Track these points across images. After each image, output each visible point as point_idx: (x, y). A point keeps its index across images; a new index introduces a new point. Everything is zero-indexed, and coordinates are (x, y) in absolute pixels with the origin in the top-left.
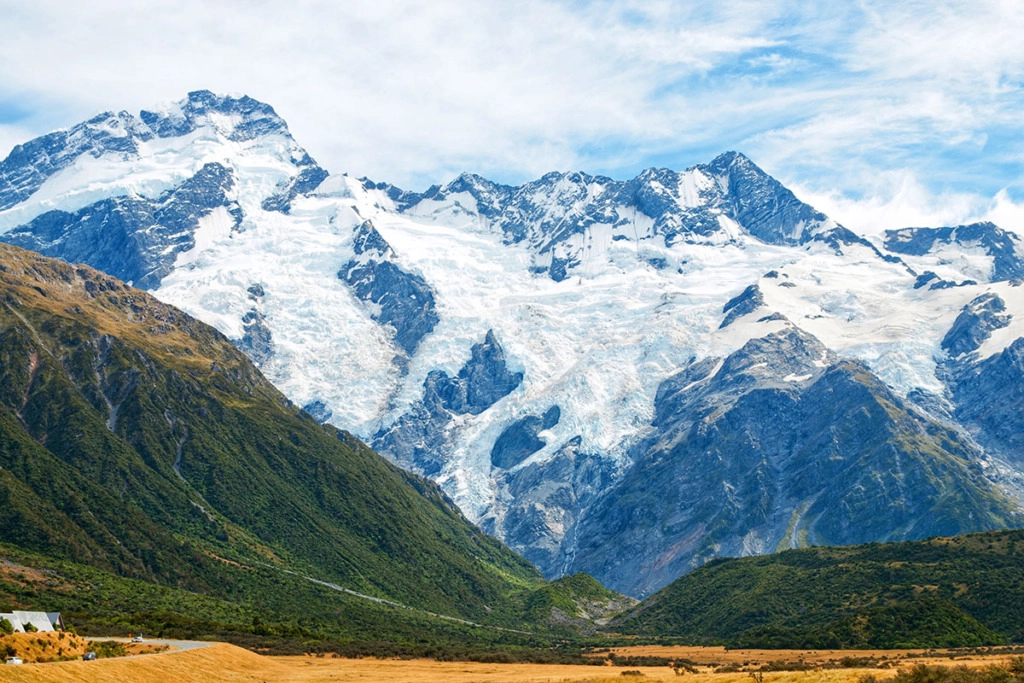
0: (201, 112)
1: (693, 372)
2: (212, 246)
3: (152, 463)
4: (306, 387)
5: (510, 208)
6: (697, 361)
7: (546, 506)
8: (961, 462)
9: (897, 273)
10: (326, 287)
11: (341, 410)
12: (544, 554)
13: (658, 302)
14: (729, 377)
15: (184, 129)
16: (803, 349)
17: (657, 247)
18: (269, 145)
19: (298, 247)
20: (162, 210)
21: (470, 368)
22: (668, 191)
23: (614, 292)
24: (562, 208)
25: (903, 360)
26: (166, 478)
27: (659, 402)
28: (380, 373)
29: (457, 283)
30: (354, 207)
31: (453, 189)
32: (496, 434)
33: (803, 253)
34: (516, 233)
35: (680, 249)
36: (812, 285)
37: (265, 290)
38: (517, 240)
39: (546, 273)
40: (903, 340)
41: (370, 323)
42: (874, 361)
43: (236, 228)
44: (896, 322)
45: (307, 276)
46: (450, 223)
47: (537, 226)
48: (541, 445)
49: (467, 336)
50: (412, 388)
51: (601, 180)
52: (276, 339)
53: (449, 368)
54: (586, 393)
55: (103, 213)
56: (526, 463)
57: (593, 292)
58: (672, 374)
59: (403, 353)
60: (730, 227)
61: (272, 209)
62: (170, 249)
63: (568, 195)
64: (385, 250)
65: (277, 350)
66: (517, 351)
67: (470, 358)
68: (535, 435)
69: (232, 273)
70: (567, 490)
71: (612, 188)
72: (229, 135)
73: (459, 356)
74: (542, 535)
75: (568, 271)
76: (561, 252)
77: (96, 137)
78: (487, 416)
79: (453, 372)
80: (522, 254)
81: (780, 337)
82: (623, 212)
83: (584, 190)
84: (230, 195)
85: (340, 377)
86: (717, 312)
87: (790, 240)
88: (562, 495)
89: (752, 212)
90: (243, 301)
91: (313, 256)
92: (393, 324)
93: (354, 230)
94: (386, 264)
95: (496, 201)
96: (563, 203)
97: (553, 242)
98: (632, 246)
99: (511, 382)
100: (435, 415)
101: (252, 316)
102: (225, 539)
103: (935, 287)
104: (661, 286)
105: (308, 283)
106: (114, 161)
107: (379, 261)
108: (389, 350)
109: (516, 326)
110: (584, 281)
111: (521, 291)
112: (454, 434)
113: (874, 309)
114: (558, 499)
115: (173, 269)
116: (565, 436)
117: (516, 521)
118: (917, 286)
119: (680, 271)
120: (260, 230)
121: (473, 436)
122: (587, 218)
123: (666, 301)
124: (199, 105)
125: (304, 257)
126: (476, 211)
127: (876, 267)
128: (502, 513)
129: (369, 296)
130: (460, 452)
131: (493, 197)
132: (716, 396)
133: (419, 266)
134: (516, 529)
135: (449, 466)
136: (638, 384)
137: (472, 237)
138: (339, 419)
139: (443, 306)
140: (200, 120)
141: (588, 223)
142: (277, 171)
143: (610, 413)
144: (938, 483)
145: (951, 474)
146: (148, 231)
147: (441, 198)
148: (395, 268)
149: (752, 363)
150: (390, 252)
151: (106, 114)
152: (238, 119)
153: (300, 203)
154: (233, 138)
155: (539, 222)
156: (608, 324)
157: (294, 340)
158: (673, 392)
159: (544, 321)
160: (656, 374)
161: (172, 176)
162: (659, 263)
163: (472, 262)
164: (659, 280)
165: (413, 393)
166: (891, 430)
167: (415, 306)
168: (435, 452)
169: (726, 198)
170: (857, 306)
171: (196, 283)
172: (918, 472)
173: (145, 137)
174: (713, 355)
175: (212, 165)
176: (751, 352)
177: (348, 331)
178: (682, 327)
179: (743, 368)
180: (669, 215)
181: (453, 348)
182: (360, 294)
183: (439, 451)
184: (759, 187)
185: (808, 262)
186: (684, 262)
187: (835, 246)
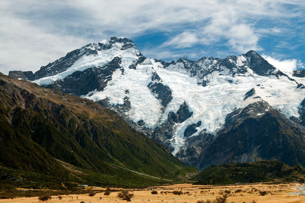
0: (114, 43)
1: (235, 112)
2: (116, 79)
3: (100, 147)
4: (139, 116)
5: (193, 67)
6: (237, 109)
7: (196, 147)
8: (298, 136)
9: (293, 84)
10: (144, 90)
11: (147, 122)
12: (195, 158)
13: (229, 93)
14: (243, 114)
15: (109, 47)
16: (263, 106)
17: (230, 77)
18: (131, 51)
19: (138, 79)
20: (104, 70)
21: (180, 111)
22: (234, 62)
23: (218, 90)
24: (206, 67)
25: (289, 109)
26: (102, 149)
27: (226, 120)
28: (157, 112)
29: (178, 88)
30: (152, 67)
31: (178, 62)
32: (185, 128)
33: (268, 78)
34: (194, 73)
35: (237, 78)
36: (269, 88)
37: (129, 91)
38: (194, 75)
39: (201, 84)
40: (290, 103)
41: (156, 99)
42: (282, 109)
43: (122, 74)
44: (290, 98)
45: (140, 87)
46: (177, 71)
47: (199, 72)
48: (196, 131)
49: (179, 103)
50: (165, 116)
51: (216, 59)
52: (132, 104)
53: (174, 111)
54: (208, 117)
55: (89, 71)
56: (192, 136)
57: (212, 90)
58: (230, 112)
59: (163, 107)
60: (250, 71)
61: (131, 68)
62: (106, 80)
63: (208, 63)
64: (159, 80)
65: (132, 107)
66: (192, 106)
67: (180, 108)
68: (195, 128)
69: (121, 87)
70: (202, 142)
71: (219, 61)
72: (120, 48)
73: (177, 108)
74: (195, 154)
75: (207, 84)
76: (205, 79)
77: (88, 50)
78: (184, 123)
79: (175, 112)
80: (195, 80)
81: (257, 103)
82: (222, 68)
83: (212, 62)
84: (121, 65)
85: (147, 114)
86: (244, 96)
87: (266, 74)
88: (200, 144)
89: (256, 67)
90: (123, 94)
91: (141, 81)
92: (161, 99)
93: (152, 74)
94: (160, 83)
95: (189, 65)
96: (206, 65)
97: (203, 76)
98: (224, 77)
99: (190, 115)
100: (170, 123)
101: (125, 98)
102: (114, 162)
103: (302, 88)
104: (230, 88)
105: (140, 89)
106: (92, 57)
107: (158, 83)
108: (160, 106)
109: (192, 100)
110: (211, 87)
111: (194, 90)
112: (175, 128)
113: (285, 94)
114: (199, 145)
115: (107, 85)
116: (202, 129)
117: (189, 150)
118: (297, 88)
119: (236, 84)
120: (128, 74)
121: (180, 129)
122: (212, 69)
123: (231, 92)
124: (113, 41)
125: (139, 81)
126: (184, 68)
127: (288, 82)
128: (186, 148)
129: (155, 92)
130: (176, 133)
131: (188, 64)
132: (239, 119)
133: (168, 84)
134: (189, 152)
135: (174, 136)
136: (221, 115)
137: (182, 75)
138: (147, 124)
139: (174, 94)
140: (113, 45)
141: (212, 71)
142: (133, 58)
143: (214, 123)
144: (290, 142)
145: (294, 140)
146: (100, 76)
147: (175, 64)
148: (162, 84)
149: (249, 110)
150: (161, 80)
151: (90, 44)
152: (123, 44)
153: (139, 66)
154: (122, 49)
155: (200, 71)
156: (216, 99)
157: (136, 104)
158: (230, 117)
159: (199, 98)
160: (226, 113)
161: (106, 61)
162: (231, 81)
163: (182, 82)
164: (230, 86)
165: (165, 118)
166: (280, 128)
167: (167, 94)
168: (170, 133)
169: (250, 63)
170: (280, 93)
171: (112, 90)
172: (285, 139)
173: (99, 50)
174: (241, 107)
175: (116, 57)
176: (249, 107)
177: (149, 101)
178: (234, 100)
179: (247, 112)
180: (234, 68)
181: (175, 106)
182: (153, 91)
183: (171, 132)
184: (259, 60)
185: (270, 81)
186: (237, 81)
187: (277, 76)
